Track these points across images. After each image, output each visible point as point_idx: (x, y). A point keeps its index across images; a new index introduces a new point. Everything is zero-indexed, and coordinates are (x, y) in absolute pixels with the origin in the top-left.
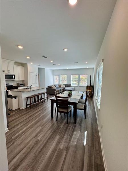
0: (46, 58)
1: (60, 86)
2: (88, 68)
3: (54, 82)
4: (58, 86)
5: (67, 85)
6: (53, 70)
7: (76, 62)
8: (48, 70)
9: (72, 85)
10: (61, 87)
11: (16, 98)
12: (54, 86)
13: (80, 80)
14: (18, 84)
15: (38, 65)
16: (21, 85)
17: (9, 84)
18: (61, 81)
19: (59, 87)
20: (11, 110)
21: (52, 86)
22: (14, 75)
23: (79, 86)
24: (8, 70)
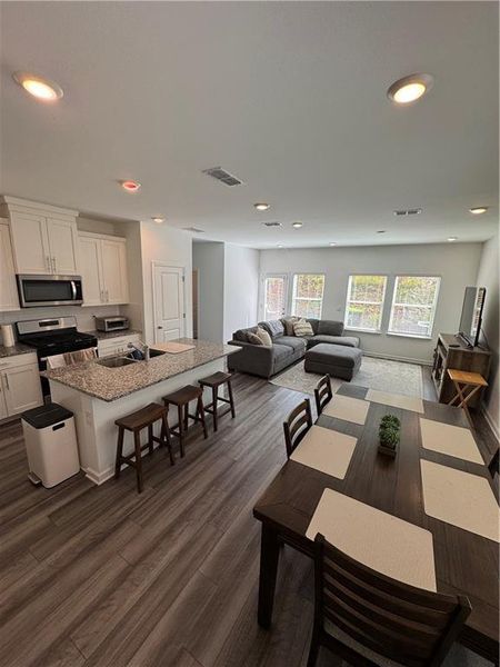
0: (232, 182)
1: (290, 331)
2: (452, 243)
3: (260, 306)
4: (282, 329)
5: (323, 323)
6: (259, 251)
7: (407, 209)
8: (238, 252)
9: (346, 327)
10: (294, 335)
11: (63, 425)
12: (261, 330)
13: (394, 304)
14: (99, 321)
15: (192, 229)
16: (111, 324)
17: (57, 323)
18: (294, 304)
19: (286, 334)
20: (40, 485)
21: (254, 330)
22: (78, 283)
23: (382, 334)
24: (47, 254)
